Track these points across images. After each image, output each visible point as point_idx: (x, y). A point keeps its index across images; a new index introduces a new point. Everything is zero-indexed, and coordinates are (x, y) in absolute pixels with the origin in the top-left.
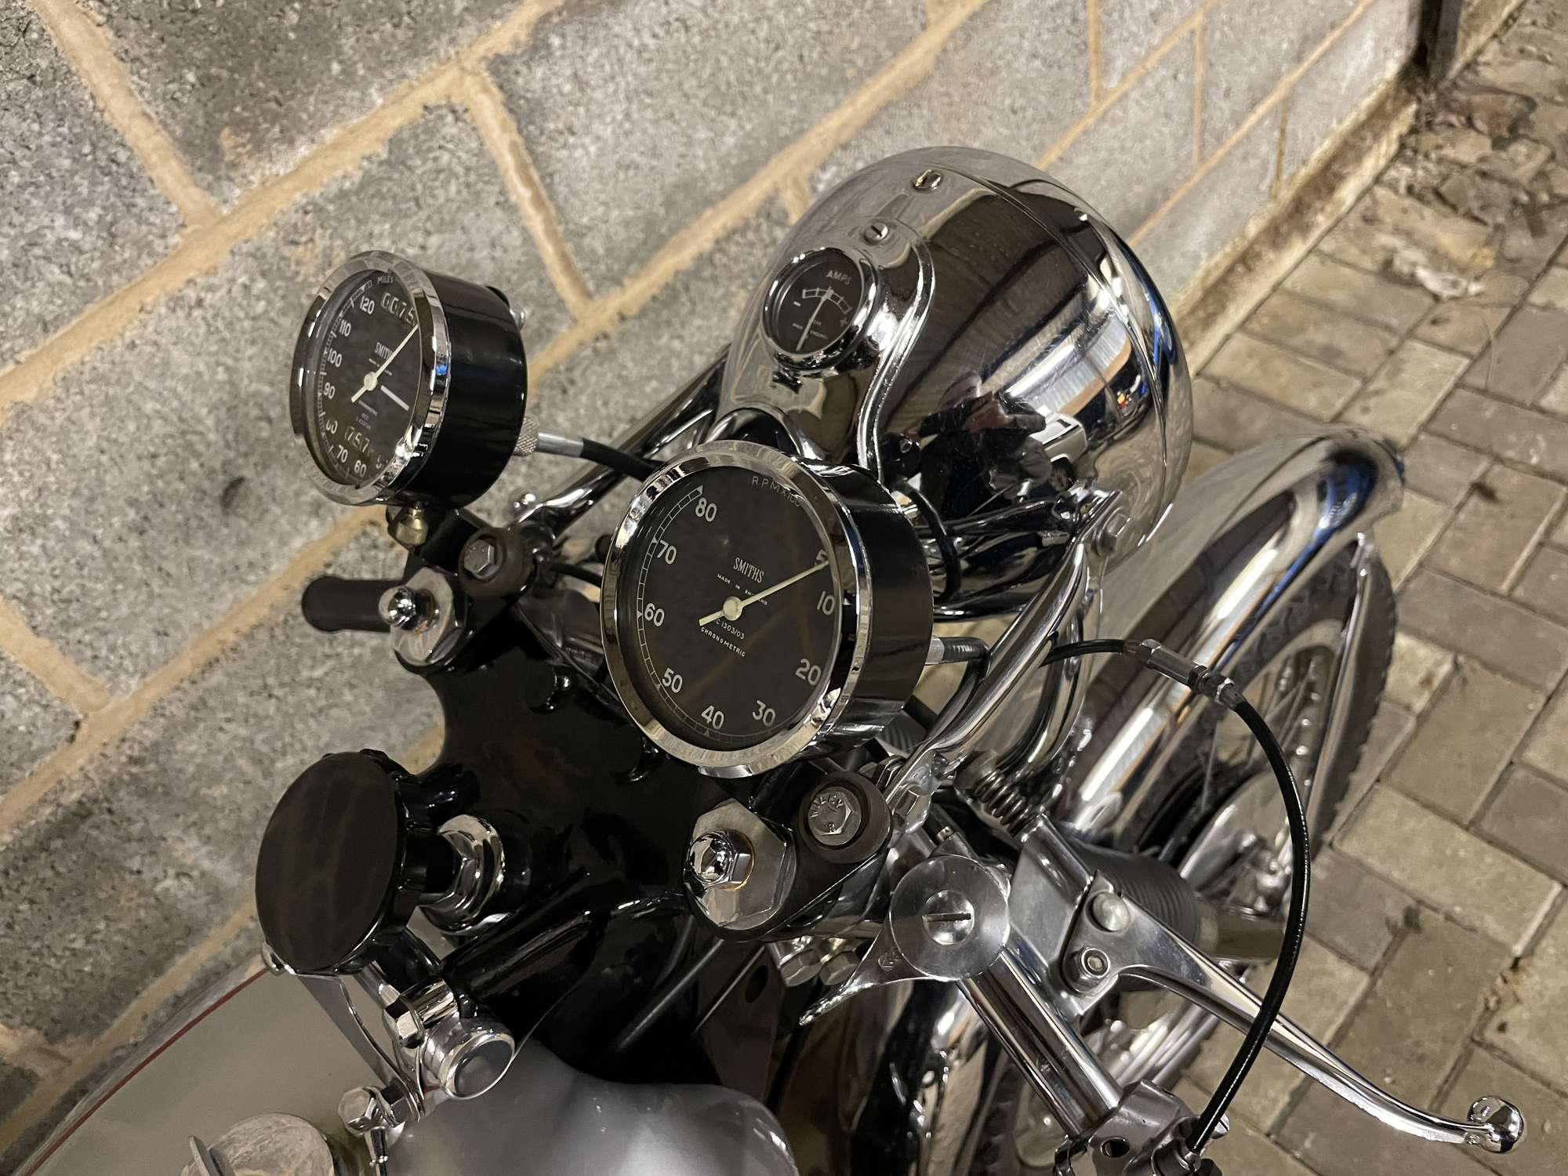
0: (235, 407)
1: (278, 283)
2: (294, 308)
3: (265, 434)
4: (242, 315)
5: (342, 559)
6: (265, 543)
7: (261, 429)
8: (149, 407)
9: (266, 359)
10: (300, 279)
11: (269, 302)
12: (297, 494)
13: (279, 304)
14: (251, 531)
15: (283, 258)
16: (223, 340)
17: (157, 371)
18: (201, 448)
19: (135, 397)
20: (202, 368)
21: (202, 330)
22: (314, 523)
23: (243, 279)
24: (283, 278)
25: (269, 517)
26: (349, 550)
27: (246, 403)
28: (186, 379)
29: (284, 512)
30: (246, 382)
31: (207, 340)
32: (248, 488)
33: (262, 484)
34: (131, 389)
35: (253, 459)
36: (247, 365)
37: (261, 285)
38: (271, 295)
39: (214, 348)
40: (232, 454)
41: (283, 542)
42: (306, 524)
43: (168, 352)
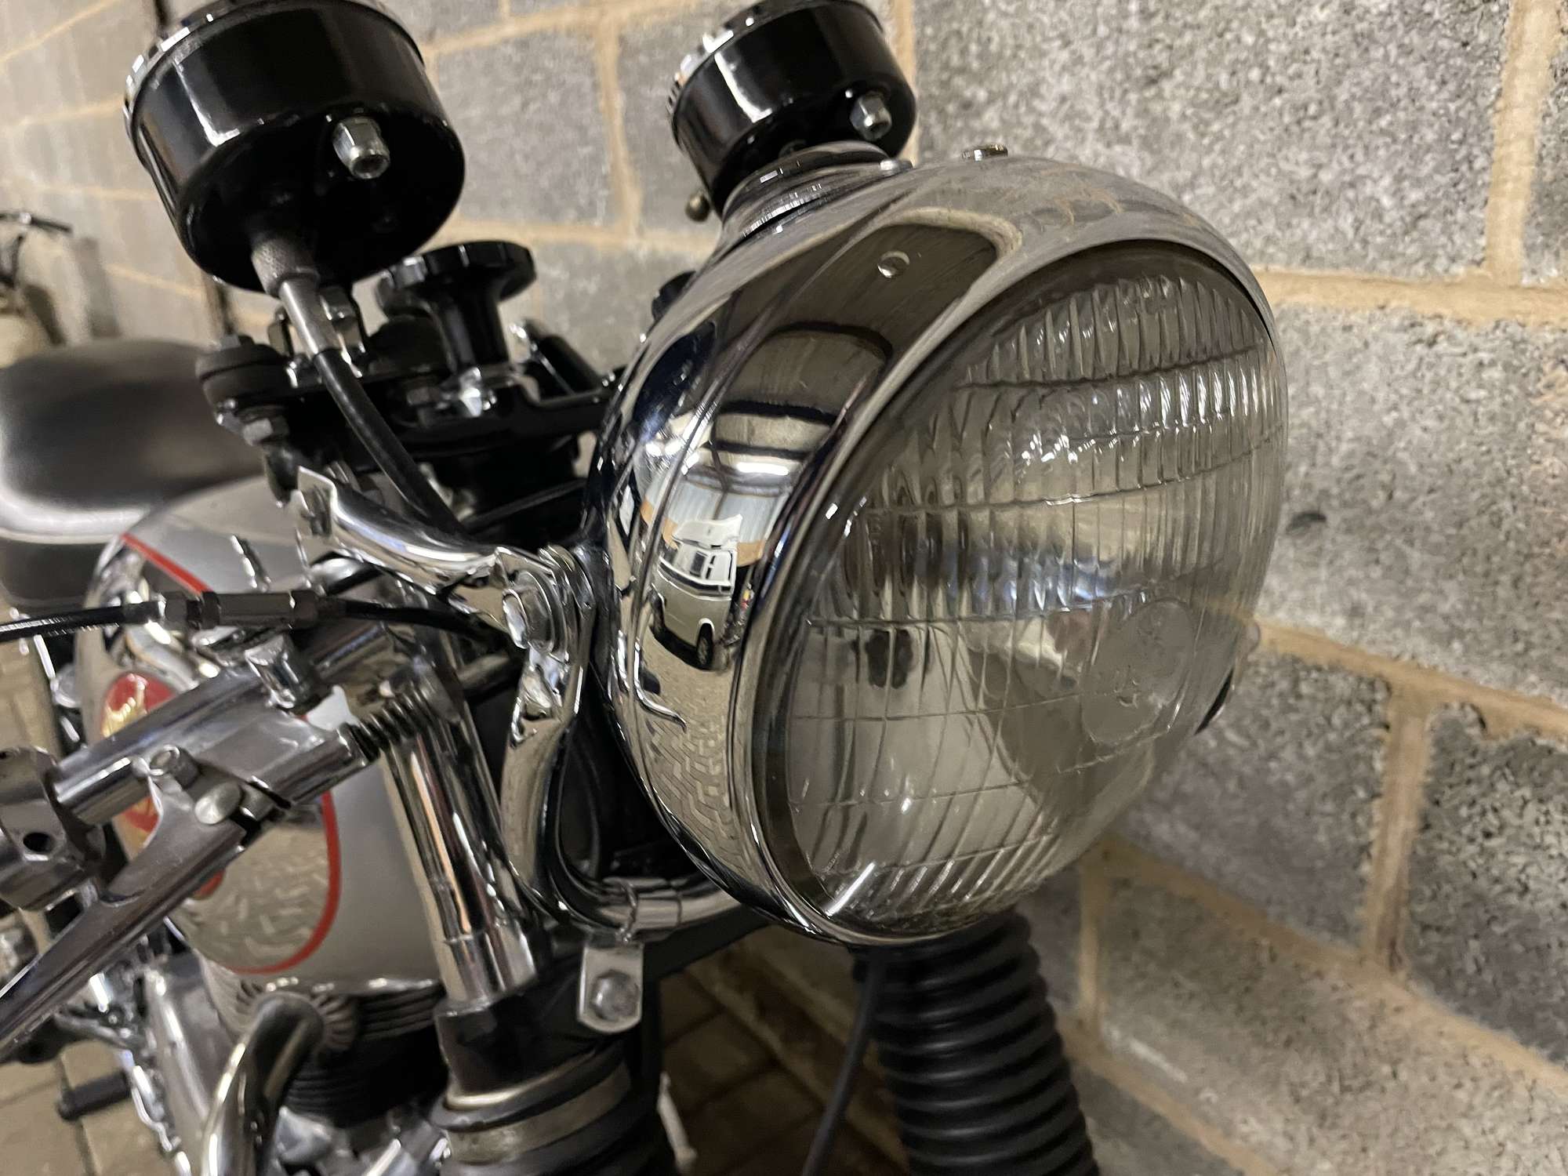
0: (1375, 456)
1: (1513, 388)
2: (1507, 423)
3: (1375, 504)
4: (1454, 384)
5: (1332, 678)
6: (1291, 588)
7: (1375, 497)
8: (1317, 390)
9: (1437, 443)
10: (1537, 402)
11: (1491, 398)
12: (1351, 582)
13: (1496, 406)
14: (1291, 566)
15: (1540, 370)
16: (1419, 391)
17: (1348, 367)
18: (1320, 460)
19: (1314, 373)
20: (1381, 396)
21: (1411, 367)
22: (1340, 622)
23: (1485, 356)
24: (1521, 387)
25: (1313, 573)
26: (1345, 679)
27: (1385, 462)
28: (1361, 393)
29: (1327, 582)
30: (1402, 445)
31: (1406, 378)
32: (1320, 530)
33: (1333, 541)
34: (1316, 363)
35: (1349, 513)
36: (1418, 432)
37: (1495, 374)
38: (1496, 392)
39: (1404, 391)
40: (1335, 491)
41: (1305, 604)
42: (1334, 614)
43: (1368, 360)
